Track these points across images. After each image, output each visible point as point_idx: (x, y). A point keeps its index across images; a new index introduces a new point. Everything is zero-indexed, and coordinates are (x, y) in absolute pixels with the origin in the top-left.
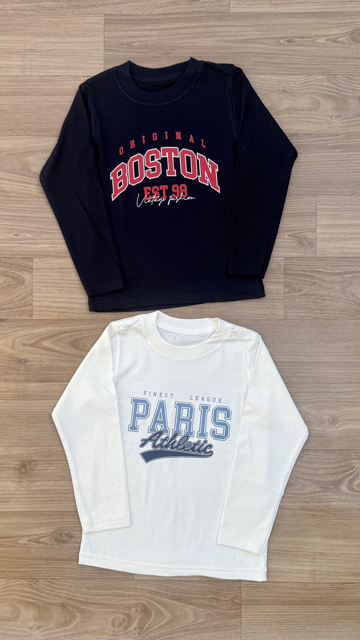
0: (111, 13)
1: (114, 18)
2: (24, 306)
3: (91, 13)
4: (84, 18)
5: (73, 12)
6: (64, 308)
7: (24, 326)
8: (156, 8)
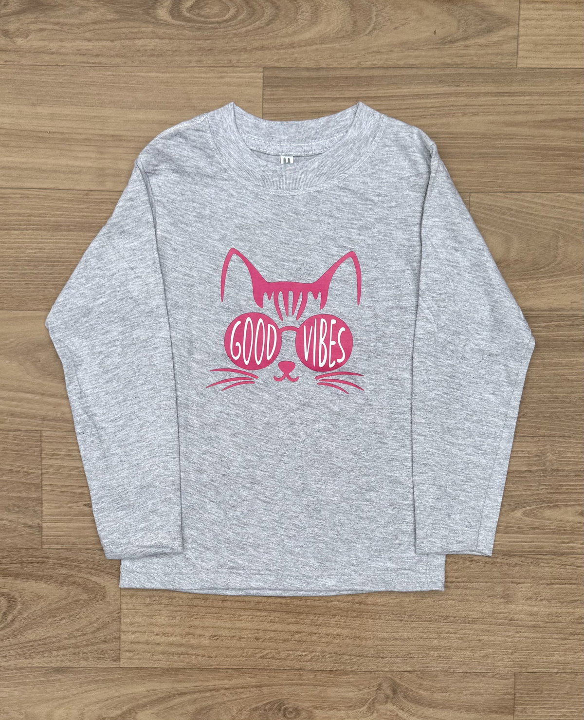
0: (277, 65)
1: (283, 74)
2: (105, 642)
3: (236, 64)
4: (223, 75)
5: (199, 61)
6: (181, 645)
7: (104, 681)
8: (369, 53)
